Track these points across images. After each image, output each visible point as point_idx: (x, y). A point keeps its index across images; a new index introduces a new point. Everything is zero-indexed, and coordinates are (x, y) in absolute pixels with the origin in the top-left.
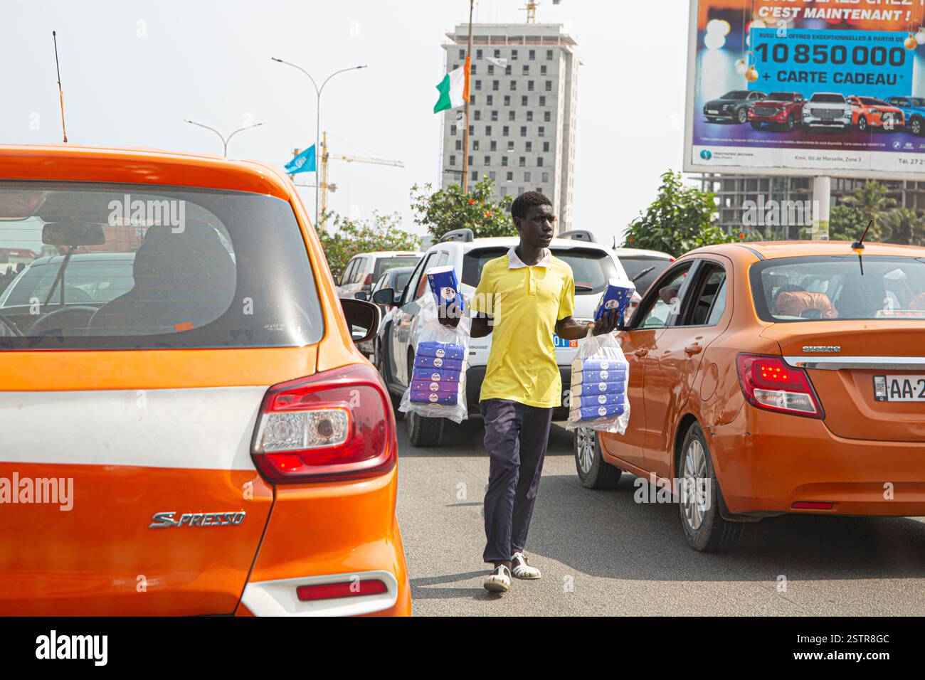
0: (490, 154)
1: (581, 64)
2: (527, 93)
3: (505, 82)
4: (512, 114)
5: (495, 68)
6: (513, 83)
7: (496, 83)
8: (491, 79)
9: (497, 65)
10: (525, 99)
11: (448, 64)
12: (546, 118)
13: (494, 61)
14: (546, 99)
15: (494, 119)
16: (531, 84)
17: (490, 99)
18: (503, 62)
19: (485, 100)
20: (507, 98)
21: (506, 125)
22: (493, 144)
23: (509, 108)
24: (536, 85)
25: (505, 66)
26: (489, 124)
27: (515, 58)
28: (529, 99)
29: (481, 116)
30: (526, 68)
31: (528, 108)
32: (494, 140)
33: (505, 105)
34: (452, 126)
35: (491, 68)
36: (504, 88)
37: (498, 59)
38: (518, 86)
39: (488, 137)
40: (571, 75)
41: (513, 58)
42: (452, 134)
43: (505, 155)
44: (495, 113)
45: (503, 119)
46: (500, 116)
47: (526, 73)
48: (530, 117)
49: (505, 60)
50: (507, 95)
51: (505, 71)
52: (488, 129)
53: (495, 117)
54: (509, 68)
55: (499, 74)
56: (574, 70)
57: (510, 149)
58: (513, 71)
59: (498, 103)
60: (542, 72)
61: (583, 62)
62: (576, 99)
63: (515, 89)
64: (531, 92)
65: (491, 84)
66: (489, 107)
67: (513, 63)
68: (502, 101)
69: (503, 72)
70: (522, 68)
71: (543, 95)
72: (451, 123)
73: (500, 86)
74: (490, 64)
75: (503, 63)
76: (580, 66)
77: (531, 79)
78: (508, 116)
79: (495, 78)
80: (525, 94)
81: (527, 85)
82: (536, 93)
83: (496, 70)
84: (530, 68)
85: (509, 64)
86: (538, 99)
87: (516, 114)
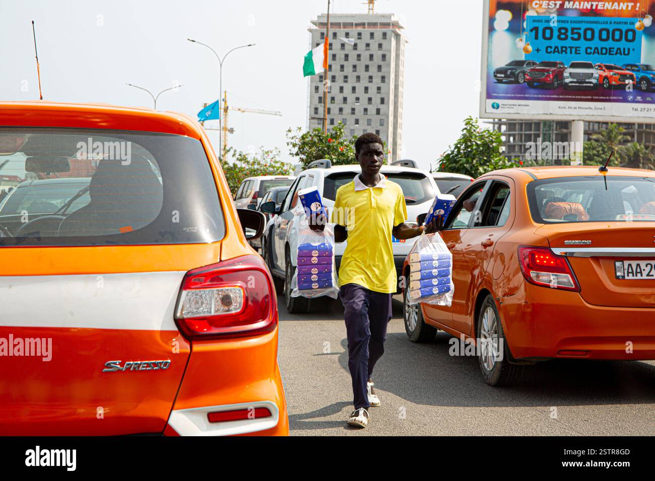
0: (343, 106)
1: (406, 42)
2: (368, 62)
3: (353, 55)
4: (358, 78)
5: (346, 45)
6: (359, 56)
7: (347, 56)
8: (343, 53)
9: (347, 43)
10: (367, 67)
11: (312, 42)
12: (382, 80)
13: (345, 40)
14: (382, 67)
15: (346, 82)
16: (371, 56)
17: (342, 67)
19: (339, 67)
20: (355, 67)
21: (354, 85)
22: (345, 99)
23: (356, 74)
24: (375, 57)
25: (353, 44)
26: (341, 85)
27: (360, 38)
28: (370, 67)
29: (336, 80)
30: (368, 45)
31: (370, 74)
32: (345, 96)
33: (353, 71)
34: (316, 87)
35: (343, 45)
36: (353, 59)
37: (348, 39)
38: (362, 58)
39: (342, 94)
40: (399, 50)
41: (358, 38)
42: (316, 92)
43: (353, 107)
44: (346, 77)
45: (352, 81)
46: (349, 79)
47: (368, 48)
48: (371, 80)
50: (355, 64)
51: (353, 47)
52: (341, 89)
53: (346, 80)
54: (355, 45)
55: (348, 49)
56: (402, 47)
57: (356, 103)
58: (359, 47)
59: (348, 70)
60: (379, 48)
62: (403, 67)
63: (360, 60)
64: (371, 62)
65: (343, 56)
66: (342, 73)
67: (358, 41)
68: (351, 69)
69: (351, 48)
70: (365, 45)
71: (379, 64)
72: (315, 84)
73: (350, 58)
74: (343, 43)
75: (352, 41)
76: (405, 44)
77: (371, 53)
78: (355, 79)
79: (346, 52)
80: (367, 64)
81: (368, 57)
82: (375, 63)
83: (346, 47)
84: (371, 45)
85: (356, 42)
86: (377, 66)
87: (361, 78)
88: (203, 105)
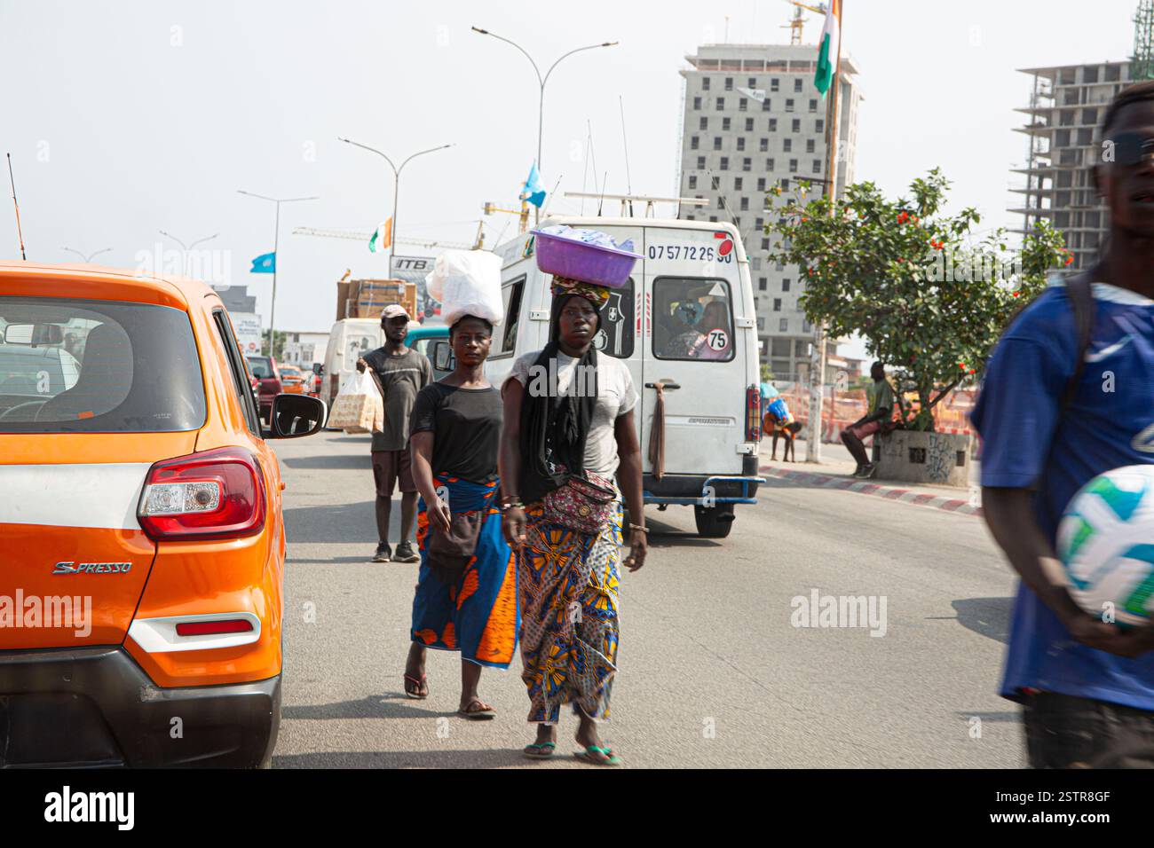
0: (741, 214)
1: (861, 99)
2: (790, 134)
3: (761, 120)
4: (770, 162)
5: (749, 102)
6: (773, 122)
7: (750, 122)
8: (743, 116)
9: (753, 99)
10: (788, 143)
11: (687, 96)
12: (814, 168)
13: (749, 92)
14: (816, 143)
15: (747, 169)
16: (796, 124)
17: (741, 142)
18: (757, 95)
19: (735, 144)
20: (764, 142)
21: (762, 176)
22: (745, 201)
23: (766, 155)
24: (802, 125)
25: (762, 100)
26: (739, 176)
27: (776, 90)
28: (793, 143)
29: (730, 165)
30: (790, 102)
31: (792, 155)
32: (745, 196)
33: (762, 150)
34: (691, 177)
35: (744, 102)
36: (761, 129)
37: (753, 91)
38: (779, 126)
39: (739, 192)
40: (848, 114)
41: (773, 90)
42: (691, 188)
43: (760, 216)
44: (747, 161)
45: (758, 169)
46: (753, 165)
47: (790, 108)
48: (793, 167)
49: (761, 92)
50: (764, 137)
51: (761, 105)
52: (739, 182)
53: (747, 165)
54: (767, 102)
55: (754, 110)
56: (853, 107)
57: (766, 209)
58: (773, 105)
59: (752, 147)
60: (811, 108)
61: (863, 96)
62: (854, 144)
63: (774, 130)
64: (795, 134)
65: (744, 123)
66: (740, 153)
67: (772, 95)
68: (758, 145)
69: (760, 107)
70: (784, 102)
71: (811, 138)
72: (689, 173)
73: (756, 126)
74: (744, 97)
75: (759, 95)
76: (860, 102)
77: (796, 117)
78: (764, 165)
79: (749, 114)
80: (788, 137)
81: (790, 124)
82: (802, 135)
83: (750, 105)
84: (795, 103)
85: (768, 97)
86: (805, 142)
87: (776, 163)
88: (484, 206)
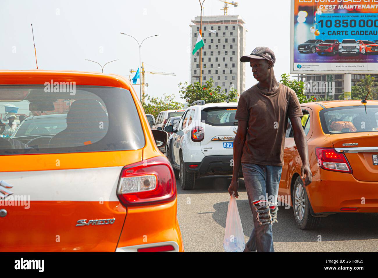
0: (211, 69)
1: (247, 31)
3: (216, 39)
4: (219, 52)
5: (212, 34)
6: (219, 40)
7: (212, 40)
8: (210, 38)
9: (212, 33)
10: (224, 46)
11: (192, 33)
12: (233, 54)
13: (211, 31)
14: (233, 46)
15: (212, 55)
16: (226, 40)
17: (210, 46)
18: (215, 31)
19: (208, 47)
20: (217, 46)
21: (217, 57)
22: (212, 65)
23: (218, 50)
24: (228, 40)
25: (216, 33)
26: (210, 57)
27: (220, 30)
28: (226, 46)
29: (207, 54)
30: (224, 33)
31: (226, 50)
32: (212, 63)
33: (216, 49)
34: (195, 58)
35: (210, 34)
36: (216, 42)
37: (213, 30)
38: (221, 41)
39: (210, 62)
40: (243, 36)
41: (219, 30)
42: (195, 62)
43: (217, 70)
44: (212, 52)
45: (216, 55)
46: (214, 54)
47: (224, 35)
48: (226, 54)
49: (216, 30)
52: (210, 59)
54: (217, 34)
55: (213, 36)
56: (244, 34)
57: (218, 67)
58: (219, 35)
59: (213, 48)
60: (231, 35)
61: (248, 31)
62: (245, 45)
63: (220, 42)
64: (226, 43)
65: (210, 40)
66: (210, 50)
67: (219, 32)
68: (215, 47)
69: (215, 35)
71: (231, 44)
73: (214, 41)
74: (210, 32)
77: (226, 38)
78: (217, 53)
79: (212, 38)
80: (224, 44)
81: (225, 40)
82: (229, 44)
83: (212, 35)
84: (226, 34)
85: (217, 32)
86: (230, 46)
87: (221, 52)
88: (130, 71)
